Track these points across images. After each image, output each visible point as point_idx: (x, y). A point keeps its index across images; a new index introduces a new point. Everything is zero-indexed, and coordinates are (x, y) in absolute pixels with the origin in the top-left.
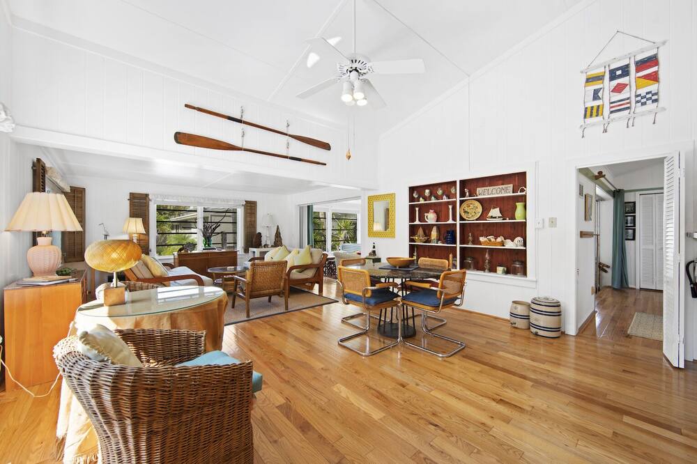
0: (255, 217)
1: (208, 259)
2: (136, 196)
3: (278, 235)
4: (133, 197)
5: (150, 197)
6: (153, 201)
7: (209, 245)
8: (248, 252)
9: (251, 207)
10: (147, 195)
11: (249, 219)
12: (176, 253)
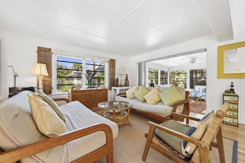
0: (115, 69)
1: (91, 94)
2: (42, 49)
3: (127, 79)
4: (40, 50)
5: (52, 51)
6: (54, 54)
7: (91, 85)
8: (111, 90)
9: (112, 63)
10: (50, 50)
11: (111, 70)
12: (70, 90)
